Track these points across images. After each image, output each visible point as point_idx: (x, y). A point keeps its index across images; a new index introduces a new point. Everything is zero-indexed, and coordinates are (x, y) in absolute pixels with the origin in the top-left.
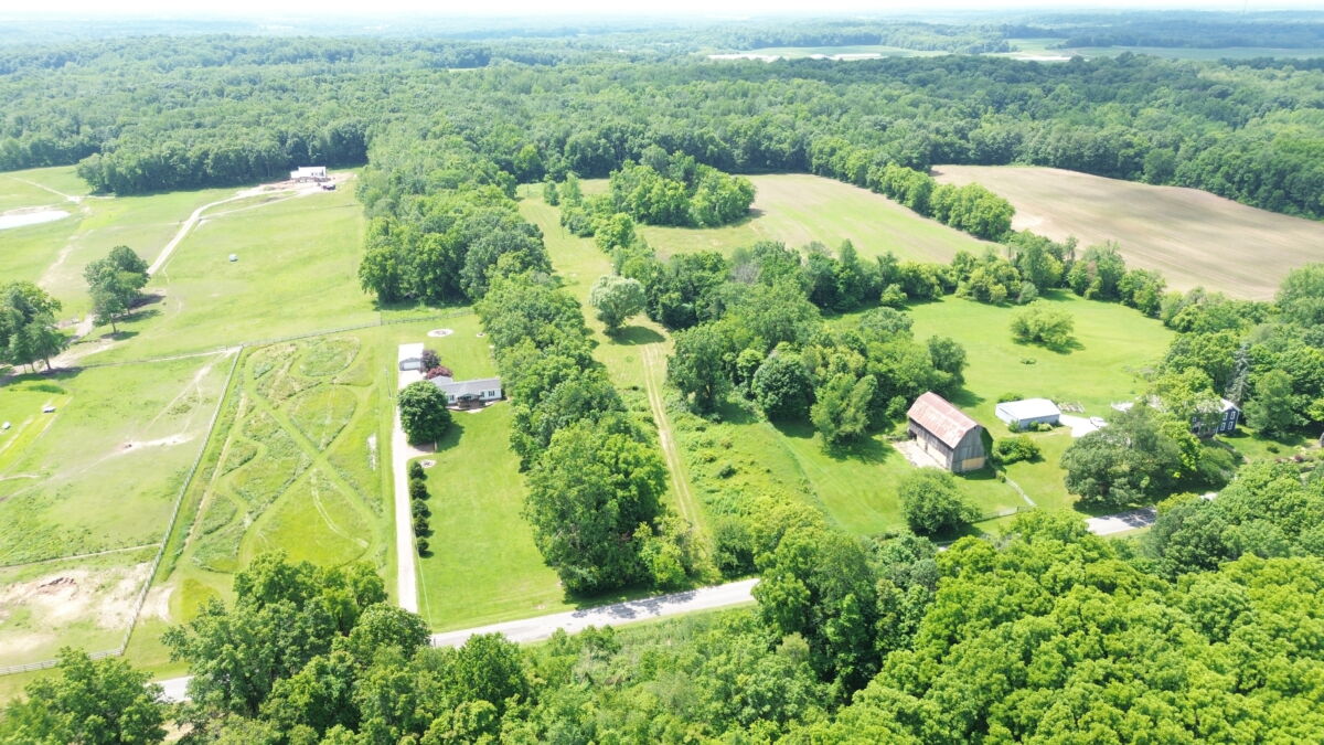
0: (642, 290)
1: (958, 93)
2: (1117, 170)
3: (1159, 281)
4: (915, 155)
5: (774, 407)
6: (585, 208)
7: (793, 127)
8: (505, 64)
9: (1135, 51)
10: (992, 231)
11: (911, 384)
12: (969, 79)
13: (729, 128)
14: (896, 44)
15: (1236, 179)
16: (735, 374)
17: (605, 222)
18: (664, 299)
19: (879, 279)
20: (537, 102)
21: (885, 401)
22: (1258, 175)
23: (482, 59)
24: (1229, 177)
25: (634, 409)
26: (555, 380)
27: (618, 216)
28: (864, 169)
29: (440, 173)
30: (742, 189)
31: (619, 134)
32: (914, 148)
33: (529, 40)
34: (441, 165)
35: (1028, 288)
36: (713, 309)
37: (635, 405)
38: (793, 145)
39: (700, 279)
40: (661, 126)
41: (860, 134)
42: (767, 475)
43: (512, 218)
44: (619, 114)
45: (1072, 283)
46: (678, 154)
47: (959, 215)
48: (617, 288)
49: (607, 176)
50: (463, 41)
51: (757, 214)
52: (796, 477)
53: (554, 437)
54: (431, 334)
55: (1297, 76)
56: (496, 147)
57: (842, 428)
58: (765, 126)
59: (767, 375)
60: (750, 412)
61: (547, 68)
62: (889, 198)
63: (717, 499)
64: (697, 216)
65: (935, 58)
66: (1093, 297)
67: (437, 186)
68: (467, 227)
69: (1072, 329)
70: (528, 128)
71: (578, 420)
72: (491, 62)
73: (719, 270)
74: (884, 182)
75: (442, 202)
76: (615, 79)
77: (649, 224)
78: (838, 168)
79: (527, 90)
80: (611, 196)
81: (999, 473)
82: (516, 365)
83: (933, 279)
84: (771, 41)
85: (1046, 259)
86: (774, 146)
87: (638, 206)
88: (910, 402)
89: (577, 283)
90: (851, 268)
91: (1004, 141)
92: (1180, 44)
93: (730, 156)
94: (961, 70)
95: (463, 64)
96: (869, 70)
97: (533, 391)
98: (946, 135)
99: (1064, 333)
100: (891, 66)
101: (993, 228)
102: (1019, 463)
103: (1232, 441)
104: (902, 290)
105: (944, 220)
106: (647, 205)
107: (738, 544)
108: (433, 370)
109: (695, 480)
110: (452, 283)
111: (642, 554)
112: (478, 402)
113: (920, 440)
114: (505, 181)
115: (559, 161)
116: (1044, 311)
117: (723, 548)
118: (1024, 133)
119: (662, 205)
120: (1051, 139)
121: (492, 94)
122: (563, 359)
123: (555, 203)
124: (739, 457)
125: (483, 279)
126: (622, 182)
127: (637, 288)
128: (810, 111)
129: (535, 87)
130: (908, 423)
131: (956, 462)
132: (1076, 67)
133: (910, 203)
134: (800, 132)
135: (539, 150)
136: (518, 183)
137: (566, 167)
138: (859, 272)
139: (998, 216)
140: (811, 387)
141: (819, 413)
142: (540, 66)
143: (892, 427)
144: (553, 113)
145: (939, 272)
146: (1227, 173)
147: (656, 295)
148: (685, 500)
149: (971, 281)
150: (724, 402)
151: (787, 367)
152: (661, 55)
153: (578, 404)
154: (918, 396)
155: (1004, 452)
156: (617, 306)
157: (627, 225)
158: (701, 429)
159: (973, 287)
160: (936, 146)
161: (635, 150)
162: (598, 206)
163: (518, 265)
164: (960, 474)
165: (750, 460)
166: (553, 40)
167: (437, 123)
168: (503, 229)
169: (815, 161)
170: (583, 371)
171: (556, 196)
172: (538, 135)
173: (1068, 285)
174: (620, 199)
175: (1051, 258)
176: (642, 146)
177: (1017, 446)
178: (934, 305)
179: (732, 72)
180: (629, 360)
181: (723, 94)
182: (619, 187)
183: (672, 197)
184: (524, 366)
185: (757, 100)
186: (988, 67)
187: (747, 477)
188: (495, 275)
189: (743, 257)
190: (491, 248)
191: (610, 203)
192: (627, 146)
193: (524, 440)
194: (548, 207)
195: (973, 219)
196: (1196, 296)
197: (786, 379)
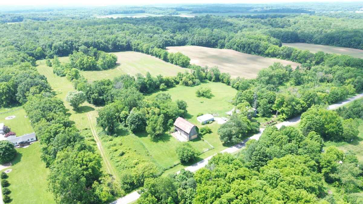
0: (85, 95)
1: (169, 26)
2: (212, 46)
3: (229, 76)
4: (161, 44)
5: (134, 129)
6: (61, 67)
7: (125, 38)
8: (29, 21)
9: (210, 14)
10: (185, 65)
11: (174, 115)
12: (171, 22)
13: (106, 39)
14: (149, 13)
15: (239, 46)
16: (120, 119)
17: (69, 71)
18: (93, 96)
19: (158, 82)
20: (41, 33)
21: (167, 121)
22: (244, 45)
23: (20, 19)
24: (238, 46)
25: (87, 137)
26: (56, 133)
27: (73, 69)
28: (148, 49)
29: (5, 59)
30: (113, 57)
31: (70, 42)
32: (160, 42)
33: (37, 13)
34: (6, 57)
35: (197, 81)
36: (109, 98)
37: (87, 135)
38: (126, 43)
39: (104, 88)
40: (84, 39)
41: (145, 39)
42: (135, 152)
43: (34, 74)
44: (70, 36)
45: (208, 78)
46: (91, 48)
47: (176, 61)
48: (76, 95)
49: (68, 56)
50: (13, 14)
51: (119, 65)
52: (144, 151)
53: (58, 155)
54: (7, 118)
55: (246, 20)
56: (27, 49)
57: (156, 132)
58: (117, 38)
59: (131, 119)
60: (127, 131)
61: (43, 22)
62: (156, 57)
63: (120, 164)
64: (100, 67)
65: (161, 17)
66: (214, 81)
67: (5, 64)
68: (17, 79)
69: (211, 92)
70: (38, 42)
71: (66, 147)
72: (24, 20)
73: (110, 85)
74: (154, 52)
75: (7, 70)
76: (67, 24)
77: (85, 70)
78: (140, 49)
79: (37, 29)
80: (70, 62)
81: (202, 138)
82: (40, 129)
83: (173, 81)
84: (114, 12)
85: (201, 72)
86: (121, 44)
87: (80, 65)
88: (174, 121)
89: (61, 93)
90: (150, 80)
91: (183, 39)
92: (218, 12)
93: (108, 47)
94: (168, 20)
95: (13, 21)
96: (144, 21)
97: (47, 138)
98: (168, 38)
99: (209, 93)
100: (150, 19)
101: (185, 64)
102: (206, 134)
103: (256, 119)
104: (165, 85)
105: (172, 62)
106: (83, 65)
107: (129, 181)
108: (8, 133)
109: (111, 158)
110: (13, 99)
111: (96, 193)
112: (28, 143)
113: (179, 132)
114: (31, 60)
115: (51, 52)
116: (203, 87)
117: (124, 183)
118: (188, 37)
119: (88, 64)
120: (195, 38)
121: (24, 31)
122: (58, 125)
123: (51, 66)
124: (125, 148)
125: (25, 97)
126: (73, 58)
127: (83, 94)
128: (130, 33)
129: (39, 28)
130: (174, 127)
131: (190, 137)
132: (196, 19)
133: (162, 58)
134: (128, 39)
135: (43, 49)
136: (37, 60)
137: (53, 54)
138: (152, 81)
139: (186, 61)
140: (145, 120)
141: (148, 129)
142: (41, 21)
143: (170, 129)
144: (47, 36)
145: (174, 79)
146: (237, 45)
147: (89, 95)
148: (109, 167)
149: (183, 81)
150: (118, 130)
151: (137, 116)
152: (82, 17)
153: (66, 141)
154: (176, 119)
155: (202, 132)
156: (76, 101)
157: (77, 72)
158: (111, 140)
159: (184, 82)
160: (166, 42)
161: (77, 47)
162: (66, 66)
163: (38, 91)
164: (191, 140)
165: (129, 148)
166: (45, 13)
167: (3, 42)
168: (31, 78)
169: (133, 47)
170: (66, 128)
171: (51, 63)
172: (42, 44)
173: (207, 78)
174: (73, 63)
175: (202, 72)
176: (78, 46)
177: (205, 129)
178: (174, 88)
179: (105, 22)
180: (83, 119)
181: (103, 28)
182: (72, 59)
183: (91, 61)
184: (43, 129)
185: (114, 30)
186: (175, 19)
187: (129, 154)
188: (29, 95)
189: (117, 80)
190: (26, 86)
191: (70, 65)
192: (73, 46)
193: (46, 157)
194: (48, 67)
195: (180, 62)
196: (238, 79)
197: (137, 120)
